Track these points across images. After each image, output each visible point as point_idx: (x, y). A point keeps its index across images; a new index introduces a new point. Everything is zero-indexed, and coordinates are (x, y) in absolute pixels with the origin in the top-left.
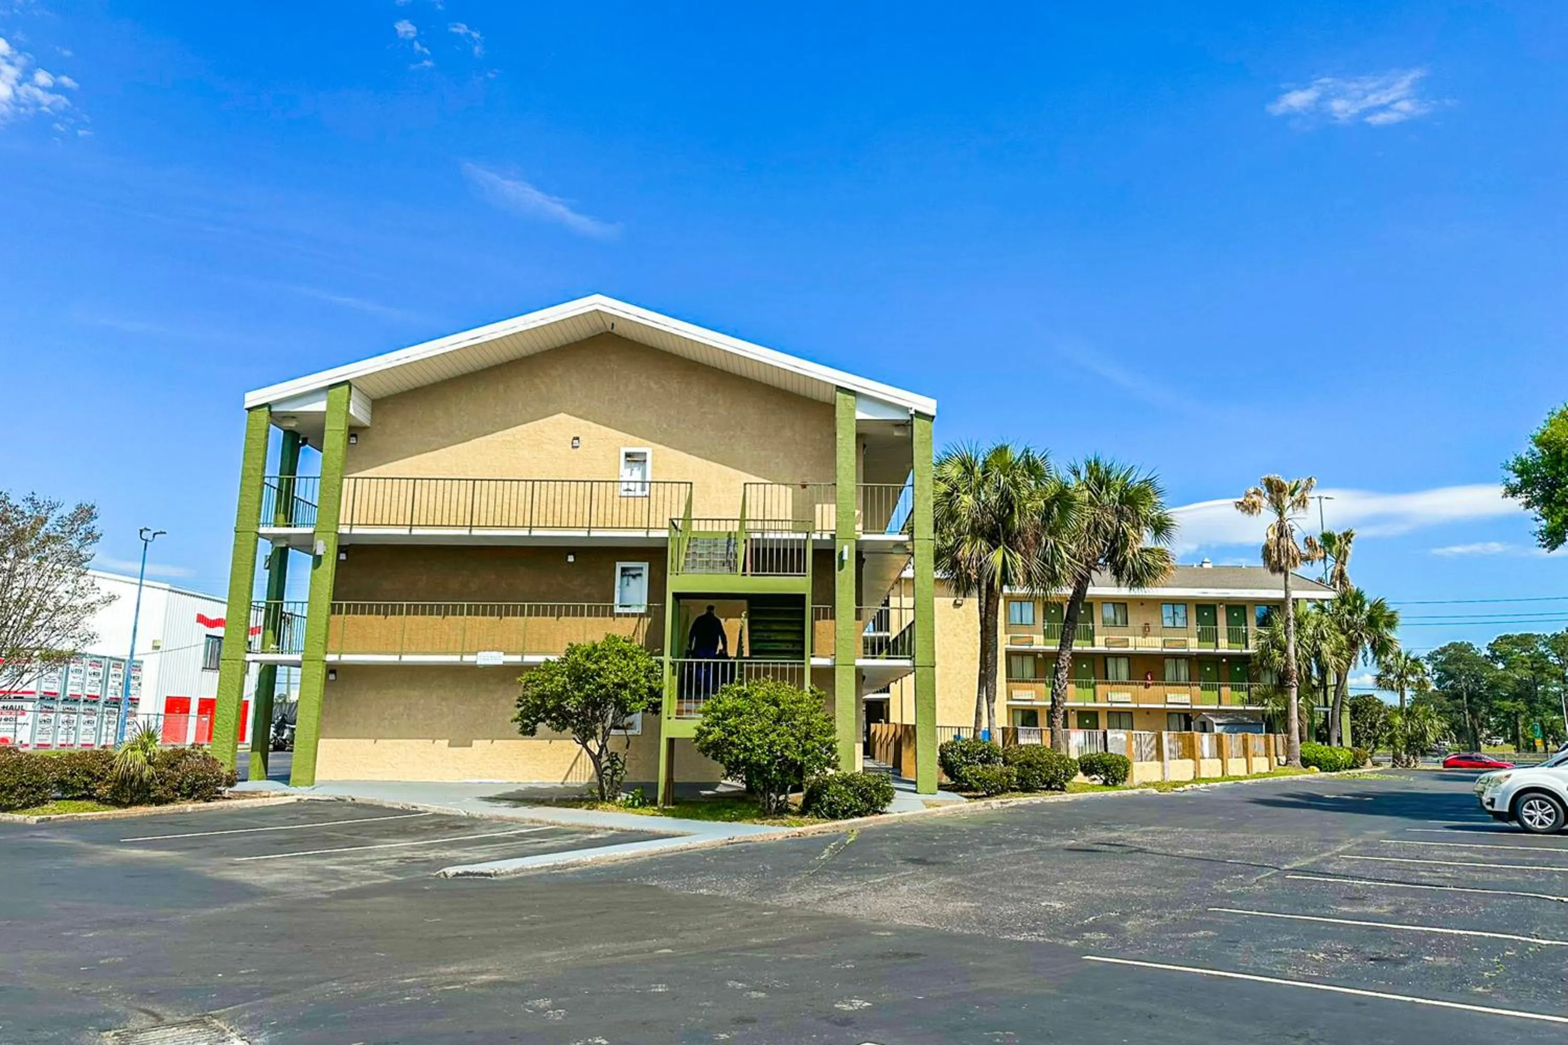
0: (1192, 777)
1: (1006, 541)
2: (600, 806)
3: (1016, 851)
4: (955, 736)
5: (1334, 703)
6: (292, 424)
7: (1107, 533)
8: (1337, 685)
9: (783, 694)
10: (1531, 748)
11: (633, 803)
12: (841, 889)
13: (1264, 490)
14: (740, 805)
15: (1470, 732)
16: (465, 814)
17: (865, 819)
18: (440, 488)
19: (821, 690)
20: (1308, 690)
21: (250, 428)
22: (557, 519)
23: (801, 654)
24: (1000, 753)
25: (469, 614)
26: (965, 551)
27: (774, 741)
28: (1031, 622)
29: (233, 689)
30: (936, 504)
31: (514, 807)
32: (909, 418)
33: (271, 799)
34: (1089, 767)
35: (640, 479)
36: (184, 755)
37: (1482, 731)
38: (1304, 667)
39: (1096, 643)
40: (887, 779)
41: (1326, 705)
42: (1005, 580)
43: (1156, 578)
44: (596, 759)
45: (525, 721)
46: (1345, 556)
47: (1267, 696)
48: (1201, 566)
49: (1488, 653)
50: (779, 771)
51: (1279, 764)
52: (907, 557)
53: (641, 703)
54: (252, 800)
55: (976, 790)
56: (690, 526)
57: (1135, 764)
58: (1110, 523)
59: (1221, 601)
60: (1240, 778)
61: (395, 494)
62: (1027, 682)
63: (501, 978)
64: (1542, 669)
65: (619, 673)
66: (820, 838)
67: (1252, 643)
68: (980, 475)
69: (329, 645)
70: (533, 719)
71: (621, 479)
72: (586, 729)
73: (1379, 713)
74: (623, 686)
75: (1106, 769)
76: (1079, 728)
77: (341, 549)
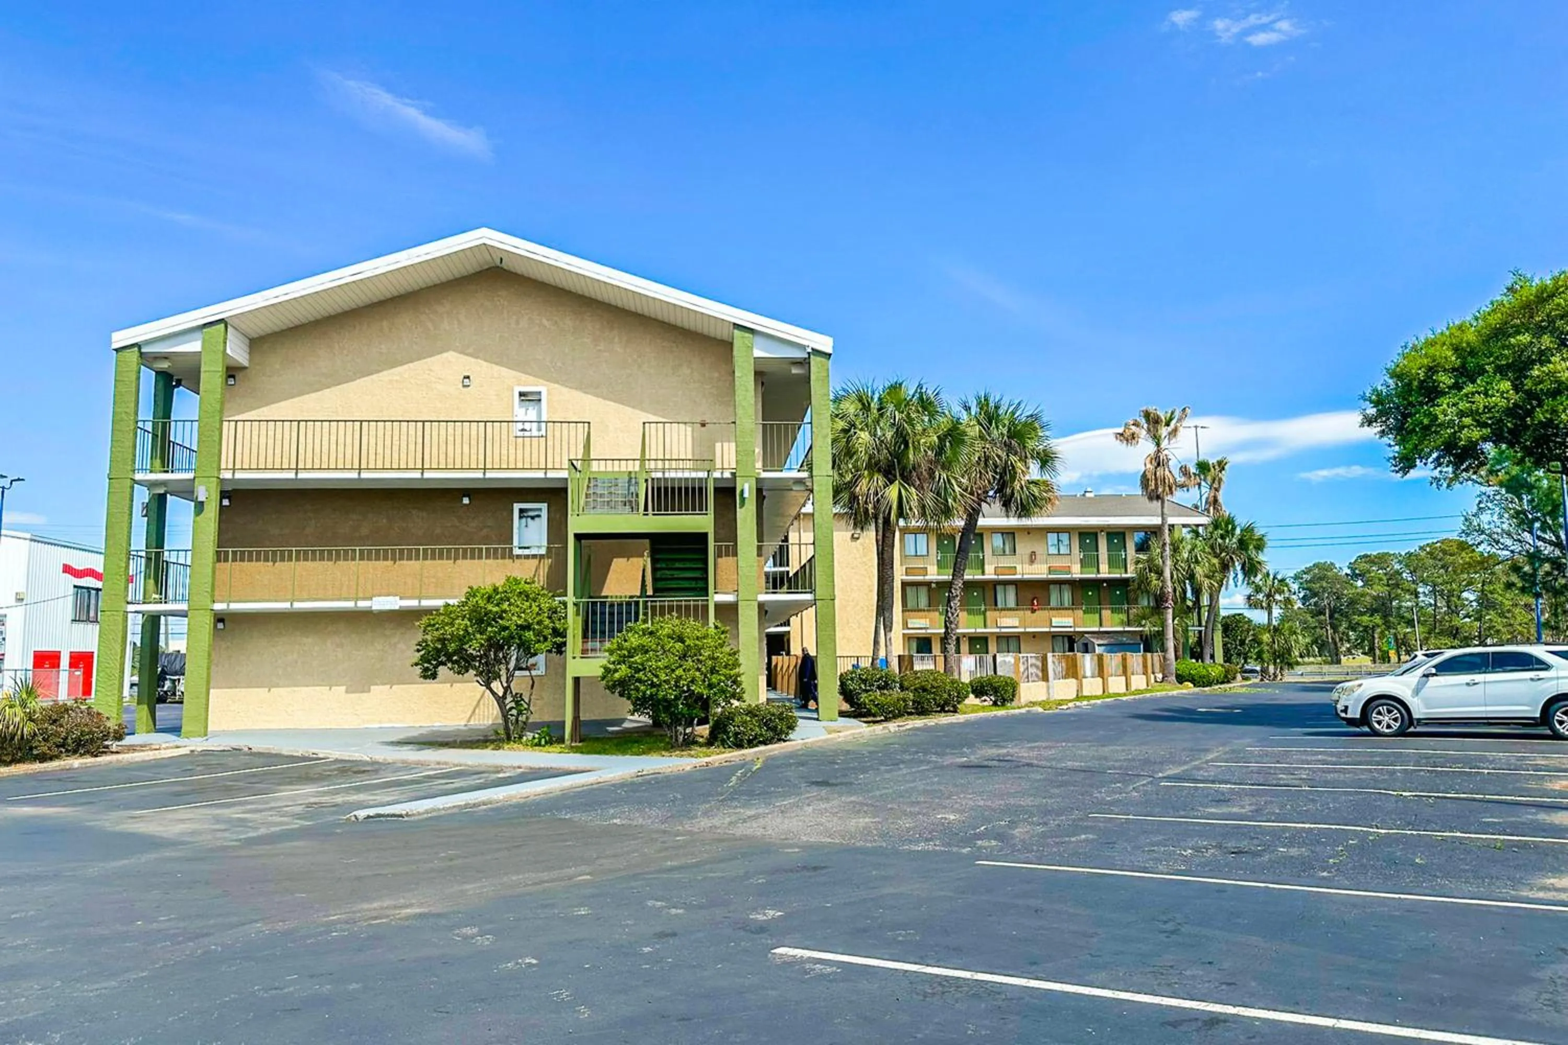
0: (1075, 696)
1: (902, 475)
2: (506, 747)
3: (913, 770)
4: (853, 666)
5: (1207, 622)
6: (164, 365)
7: (996, 467)
8: (1210, 606)
9: (688, 630)
10: (1385, 658)
11: (540, 741)
12: (750, 813)
13: (1143, 421)
14: (648, 739)
15: (1332, 646)
16: (368, 759)
17: (770, 747)
18: (326, 430)
19: (725, 624)
20: (1183, 611)
21: (120, 369)
22: (450, 460)
23: (705, 591)
24: (897, 679)
25: (362, 559)
26: (862, 487)
27: (681, 677)
28: (925, 553)
29: (115, 641)
30: (834, 441)
31: (419, 750)
32: (807, 356)
33: (162, 751)
34: (979, 690)
35: (535, 419)
36: (67, 710)
37: (1342, 644)
38: (1179, 589)
39: (987, 571)
40: (791, 709)
41: (1200, 625)
42: (901, 514)
43: (1041, 508)
44: (501, 701)
45: (426, 665)
46: (1219, 483)
47: (1144, 618)
48: (1084, 495)
49: (1349, 572)
50: (687, 705)
51: (1156, 681)
52: (806, 493)
53: (546, 644)
54: (142, 754)
55: (874, 716)
56: (589, 465)
57: (1022, 685)
58: (999, 456)
59: (1102, 528)
60: (1119, 695)
61: (279, 436)
62: (921, 610)
63: (426, 910)
64: (1397, 585)
65: (523, 615)
66: (726, 767)
67: (1131, 568)
68: (875, 411)
69: (216, 593)
70: (434, 663)
71: (515, 419)
72: (489, 672)
73: (1248, 631)
74: (527, 627)
75: (996, 691)
76: (970, 653)
77: (224, 494)
